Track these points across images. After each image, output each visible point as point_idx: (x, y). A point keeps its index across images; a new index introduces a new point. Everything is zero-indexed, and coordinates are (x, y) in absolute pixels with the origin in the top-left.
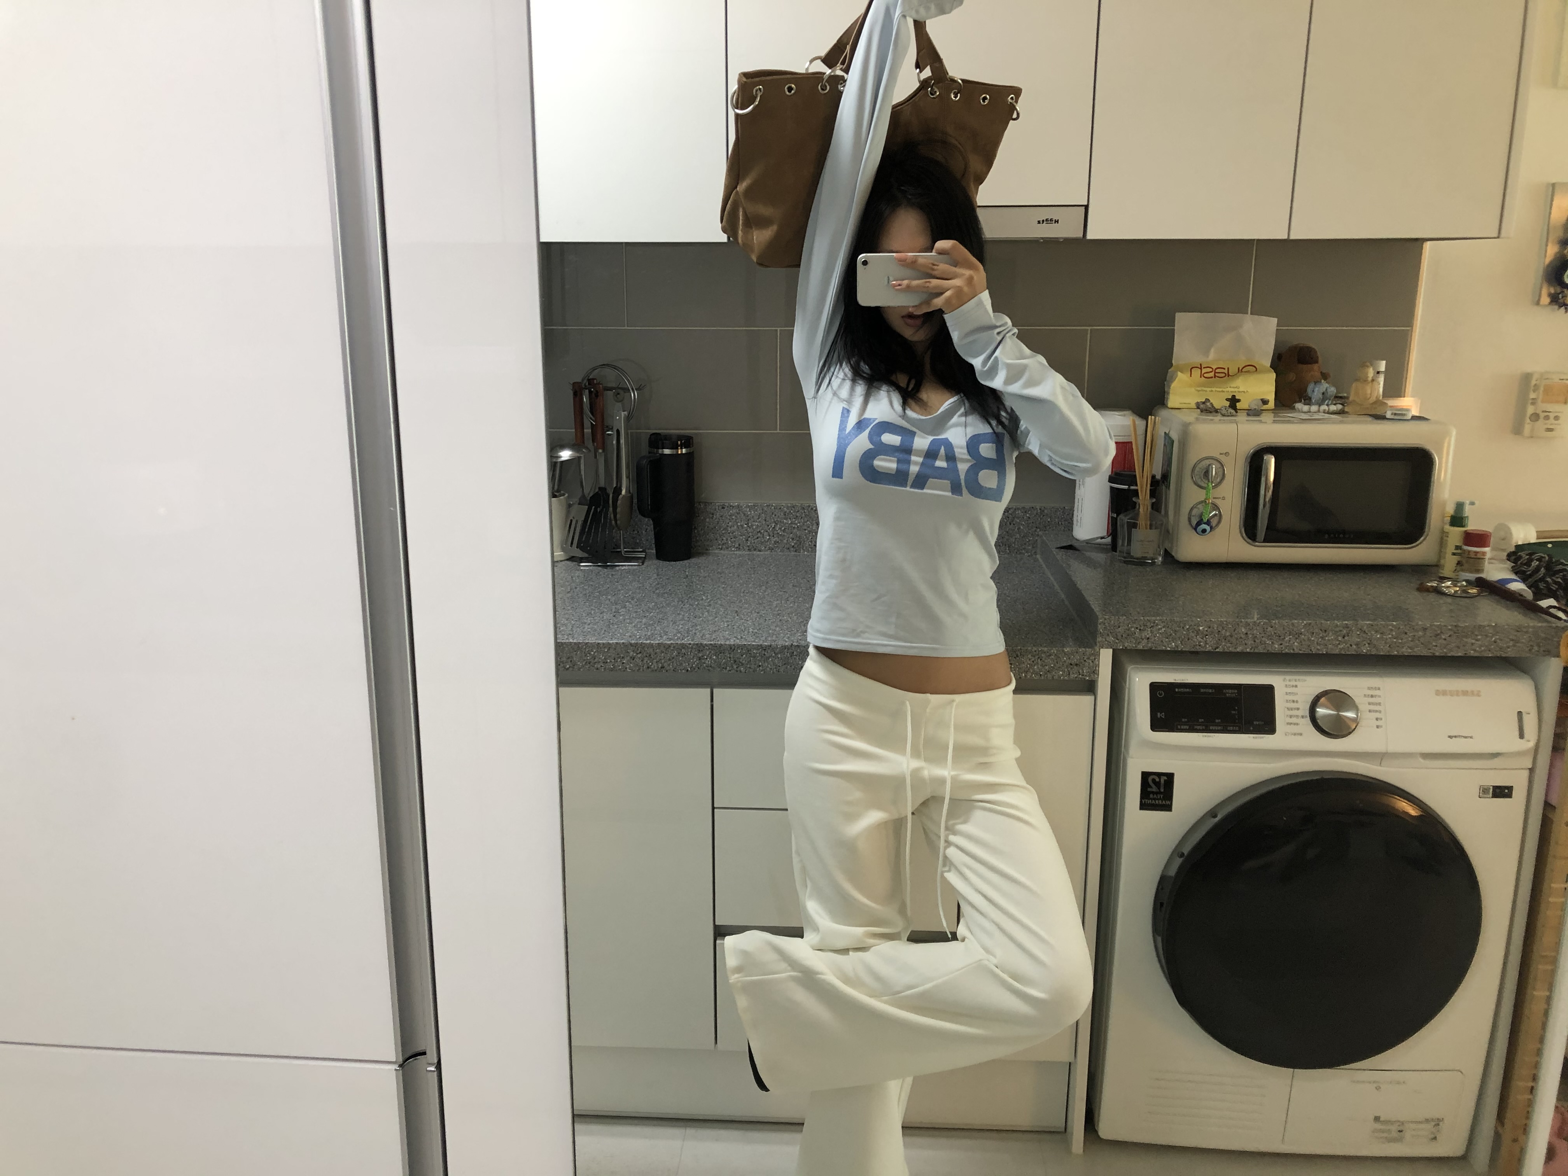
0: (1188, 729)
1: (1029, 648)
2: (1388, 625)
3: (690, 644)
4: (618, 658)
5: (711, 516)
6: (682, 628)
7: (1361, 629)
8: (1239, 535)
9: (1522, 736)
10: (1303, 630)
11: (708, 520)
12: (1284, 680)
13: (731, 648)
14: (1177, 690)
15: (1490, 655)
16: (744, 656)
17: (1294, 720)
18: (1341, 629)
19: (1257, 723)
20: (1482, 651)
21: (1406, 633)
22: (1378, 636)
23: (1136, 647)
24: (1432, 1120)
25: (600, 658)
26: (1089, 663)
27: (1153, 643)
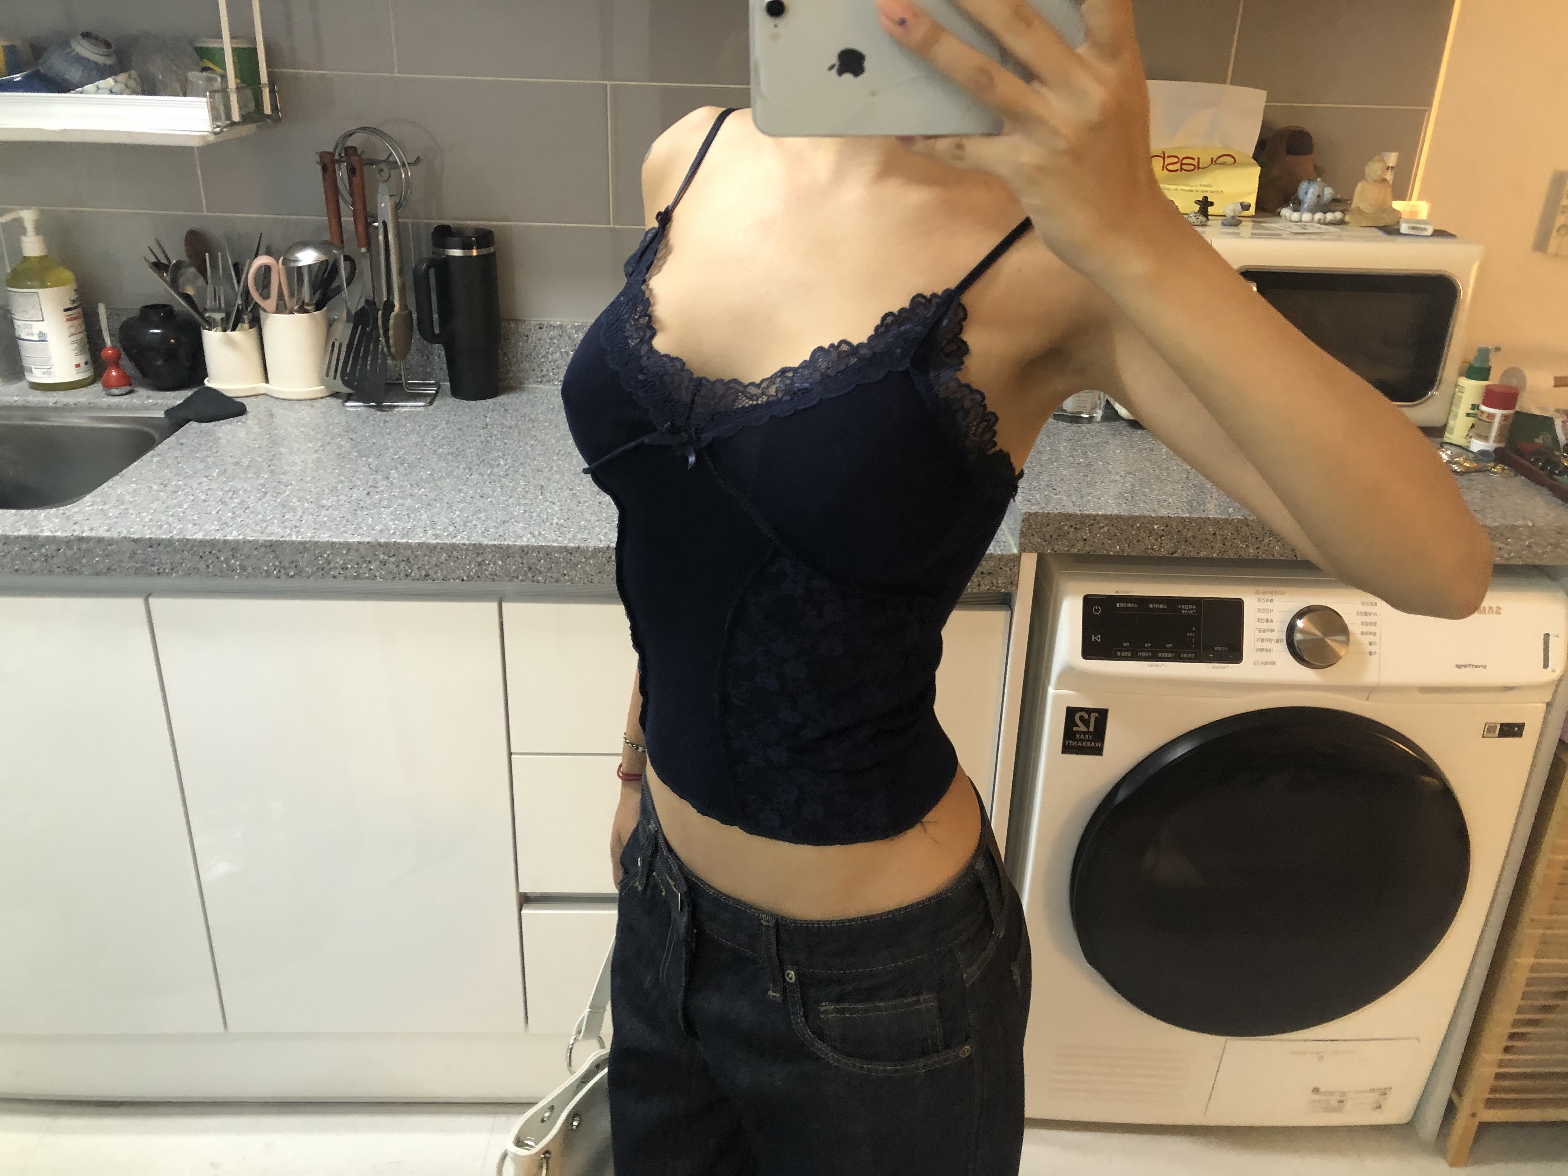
0: (1129, 657)
3: (465, 545)
4: (363, 562)
5: (525, 338)
6: (459, 516)
9: (1546, 665)
11: (521, 344)
12: (1257, 593)
13: (523, 551)
14: (1118, 605)
16: (542, 561)
17: (1266, 645)
19: (1219, 648)
23: (1069, 551)
24: (1379, 1089)
25: (337, 563)
26: (1006, 571)
27: (1091, 546)
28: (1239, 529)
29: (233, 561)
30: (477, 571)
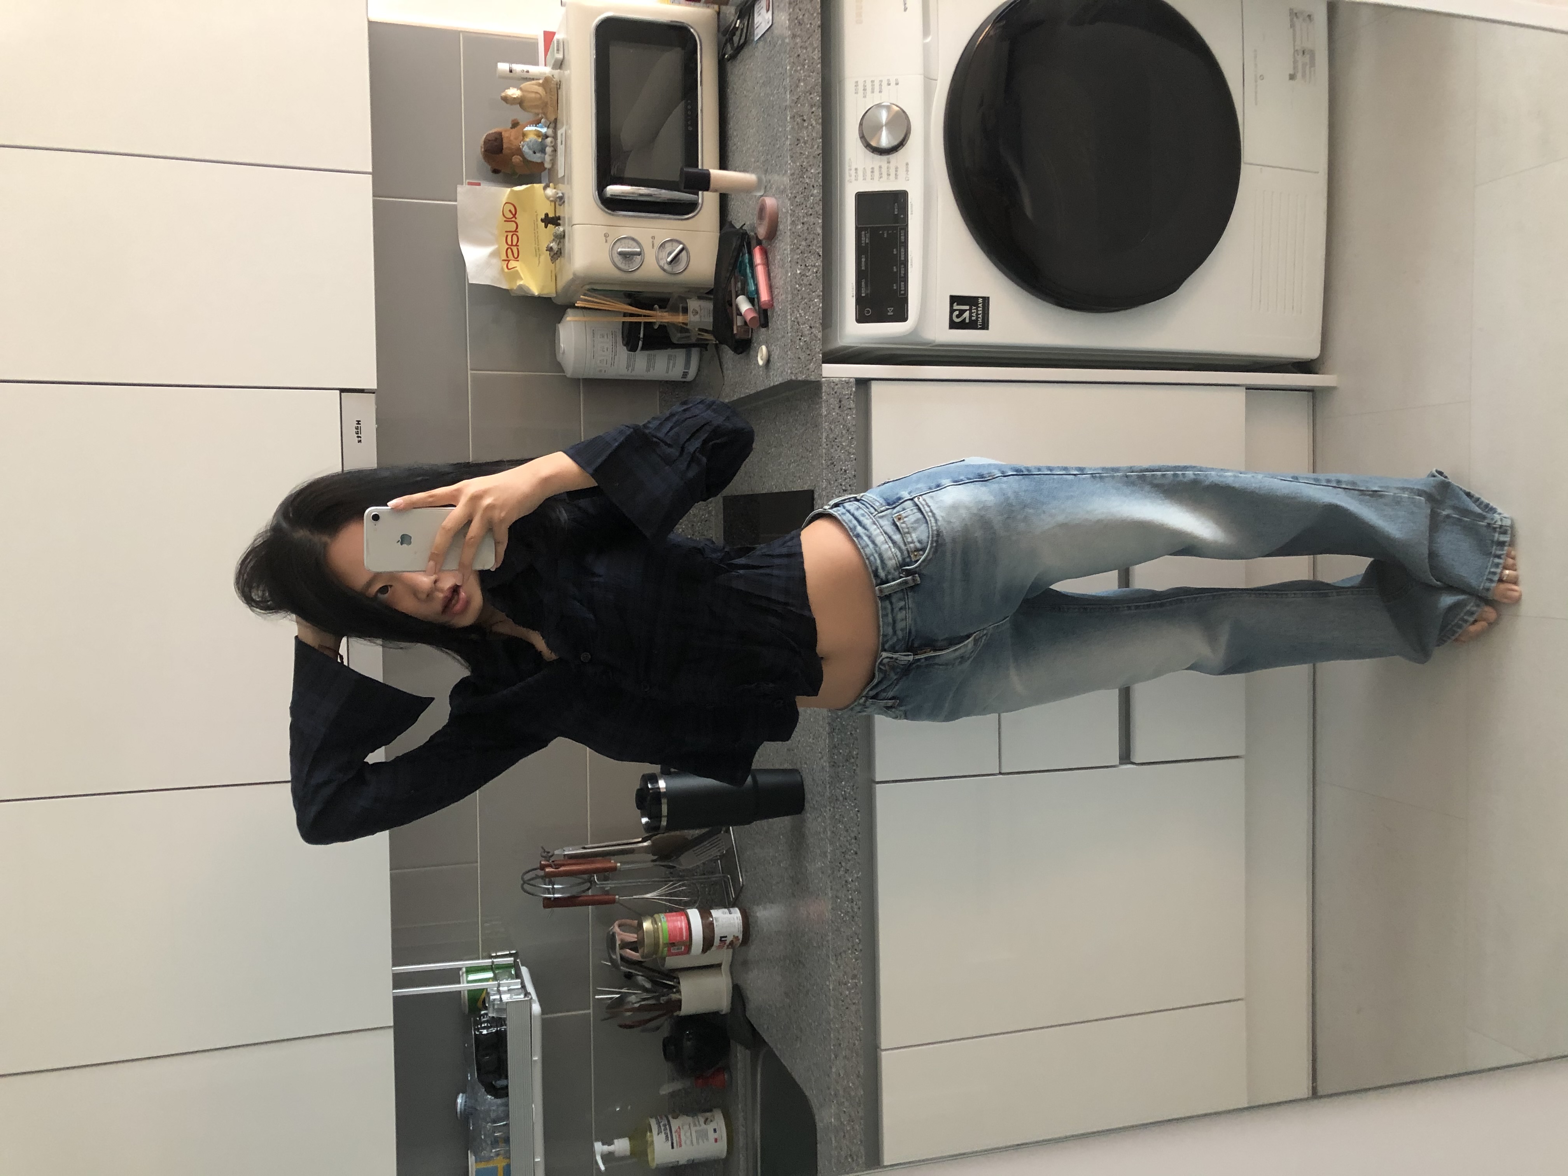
0: (905, 283)
1: (824, 451)
2: (791, 75)
3: (830, 810)
4: (846, 885)
7: (796, 103)
8: (690, 221)
10: (798, 164)
12: (851, 182)
13: (833, 766)
14: (863, 295)
16: (841, 751)
17: (892, 171)
18: (796, 123)
19: (896, 210)
21: (799, 56)
22: (802, 84)
23: (820, 339)
24: (1292, 20)
25: (848, 907)
26: (838, 388)
27: (815, 322)
28: (798, 204)
29: (849, 985)
30: (850, 801)
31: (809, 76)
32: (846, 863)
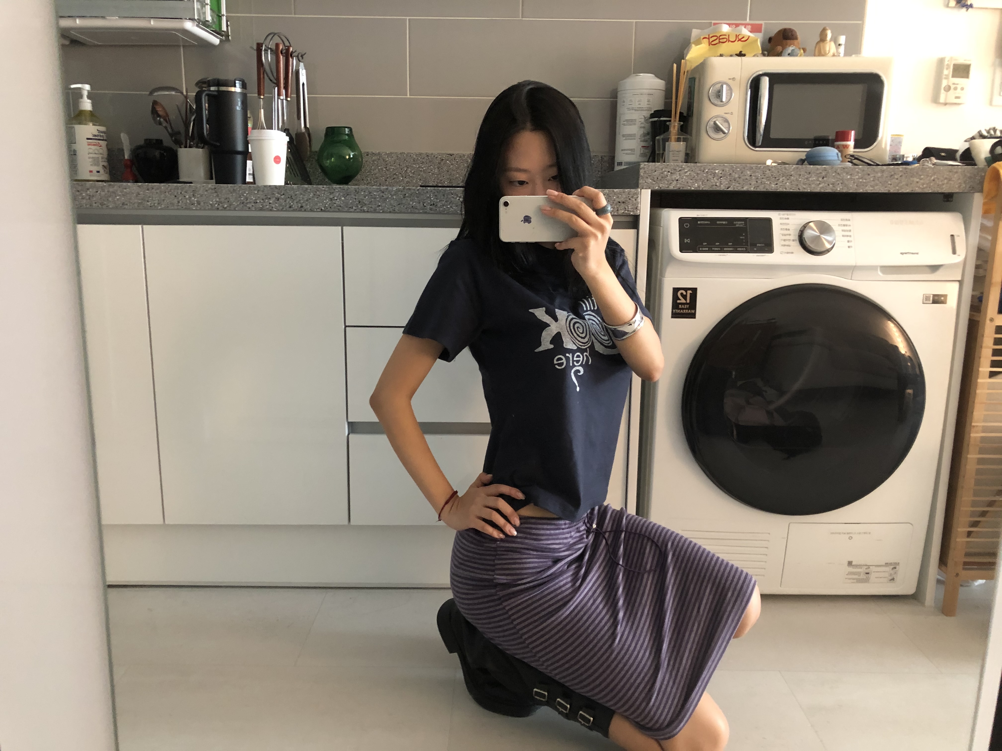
0: (707, 251)
7: (835, 172)
8: (744, 142)
9: (954, 252)
10: (792, 173)
12: (779, 214)
14: (699, 222)
15: (930, 191)
16: (367, 197)
17: (787, 243)
18: (821, 171)
19: (760, 245)
20: (924, 188)
21: (869, 175)
22: (849, 177)
23: (668, 187)
24: (891, 564)
25: (251, 199)
26: (633, 201)
27: (681, 184)
30: (329, 204)
31: (854, 183)
32: (283, 199)
